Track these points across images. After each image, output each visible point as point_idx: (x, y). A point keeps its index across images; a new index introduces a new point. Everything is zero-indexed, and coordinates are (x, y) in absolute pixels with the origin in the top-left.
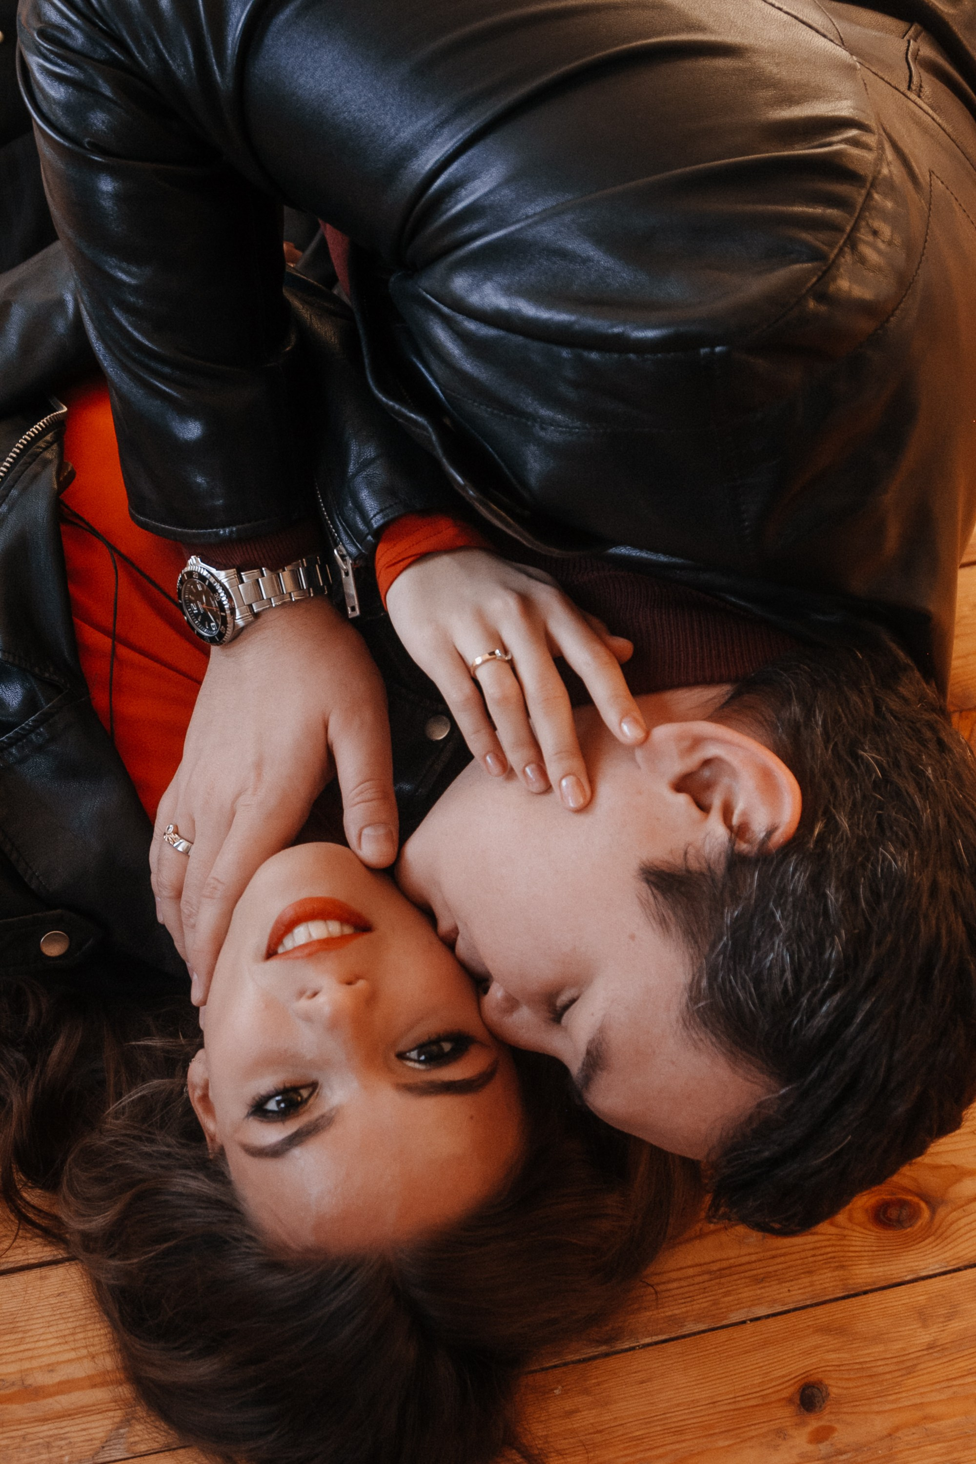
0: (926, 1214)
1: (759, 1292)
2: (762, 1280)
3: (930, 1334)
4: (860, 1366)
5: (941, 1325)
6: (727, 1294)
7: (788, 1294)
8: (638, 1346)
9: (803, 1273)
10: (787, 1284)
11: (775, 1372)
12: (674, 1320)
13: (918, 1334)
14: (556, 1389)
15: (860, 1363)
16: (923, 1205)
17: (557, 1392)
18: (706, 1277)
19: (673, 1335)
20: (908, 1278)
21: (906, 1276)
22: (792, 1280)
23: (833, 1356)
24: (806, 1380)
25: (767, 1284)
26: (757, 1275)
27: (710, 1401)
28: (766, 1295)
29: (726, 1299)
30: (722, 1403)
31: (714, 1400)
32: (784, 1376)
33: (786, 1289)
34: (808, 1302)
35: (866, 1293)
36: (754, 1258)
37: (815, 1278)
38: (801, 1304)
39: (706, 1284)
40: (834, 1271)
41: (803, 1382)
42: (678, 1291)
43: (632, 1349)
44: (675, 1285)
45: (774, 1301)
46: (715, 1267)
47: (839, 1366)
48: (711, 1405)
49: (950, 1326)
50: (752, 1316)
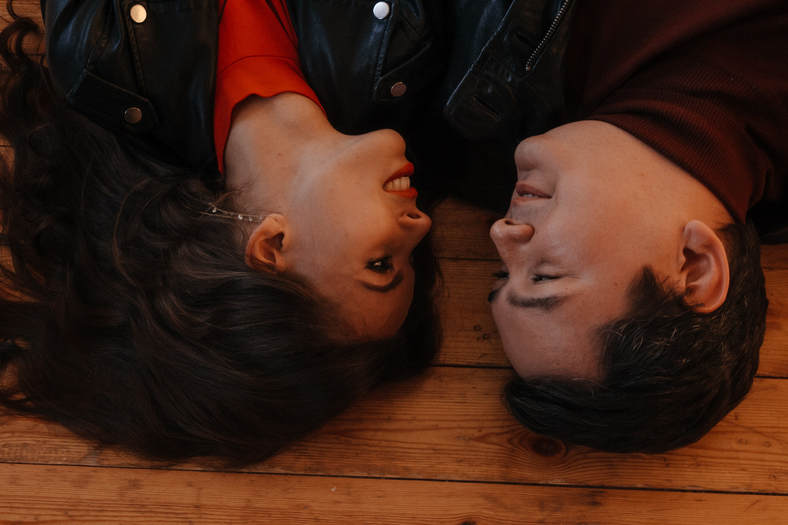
0: (564, 451)
1: (457, 467)
2: (461, 461)
3: (542, 515)
4: (498, 521)
5: (549, 512)
6: (440, 463)
7: (472, 473)
8: (384, 478)
9: (485, 464)
10: (473, 467)
11: (451, 511)
12: (407, 469)
13: (536, 513)
14: (333, 488)
15: (499, 519)
16: (563, 446)
17: (333, 490)
18: (432, 451)
19: (404, 477)
20: (541, 483)
21: (540, 481)
22: (476, 466)
23: (485, 511)
24: (467, 520)
25: (463, 464)
26: (459, 458)
27: (412, 516)
28: (461, 470)
29: (439, 466)
30: (419, 519)
31: (415, 517)
32: (455, 515)
33: (472, 470)
34: (482, 480)
35: (516, 484)
36: (460, 448)
37: (490, 468)
38: (478, 480)
39: (430, 455)
40: (501, 467)
41: (464, 520)
42: (413, 455)
43: (380, 478)
44: (413, 451)
45: (465, 474)
46: (438, 447)
47: (487, 517)
48: (412, 519)
49: (555, 514)
50: (450, 479)
